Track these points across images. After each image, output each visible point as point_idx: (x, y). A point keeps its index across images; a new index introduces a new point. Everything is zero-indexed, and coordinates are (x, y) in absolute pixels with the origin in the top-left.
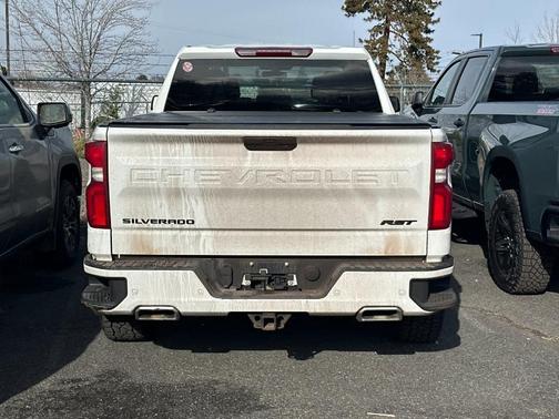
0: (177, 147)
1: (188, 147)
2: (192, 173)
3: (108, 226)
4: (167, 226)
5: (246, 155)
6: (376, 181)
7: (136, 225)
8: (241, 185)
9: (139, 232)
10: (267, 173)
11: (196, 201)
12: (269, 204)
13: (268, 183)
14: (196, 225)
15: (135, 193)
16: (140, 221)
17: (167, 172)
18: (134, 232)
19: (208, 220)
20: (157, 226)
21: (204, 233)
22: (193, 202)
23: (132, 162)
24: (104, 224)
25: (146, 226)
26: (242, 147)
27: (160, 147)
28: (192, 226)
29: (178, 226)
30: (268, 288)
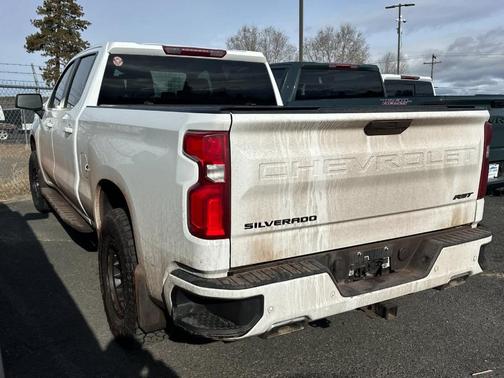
0: (304, 135)
1: (315, 134)
2: (321, 164)
3: (227, 235)
4: (291, 225)
5: (366, 141)
6: (457, 160)
7: (258, 229)
8: (363, 173)
9: (260, 237)
10: (386, 158)
11: (320, 194)
12: (381, 189)
13: (385, 169)
14: (318, 221)
15: (262, 191)
16: (263, 224)
17: (298, 165)
18: (255, 237)
19: (329, 213)
20: (280, 227)
21: (321, 229)
22: (317, 195)
23: (260, 156)
24: (223, 233)
25: (269, 228)
26: (361, 132)
27: (288, 136)
28: (314, 223)
29: (301, 224)
30: (368, 274)
